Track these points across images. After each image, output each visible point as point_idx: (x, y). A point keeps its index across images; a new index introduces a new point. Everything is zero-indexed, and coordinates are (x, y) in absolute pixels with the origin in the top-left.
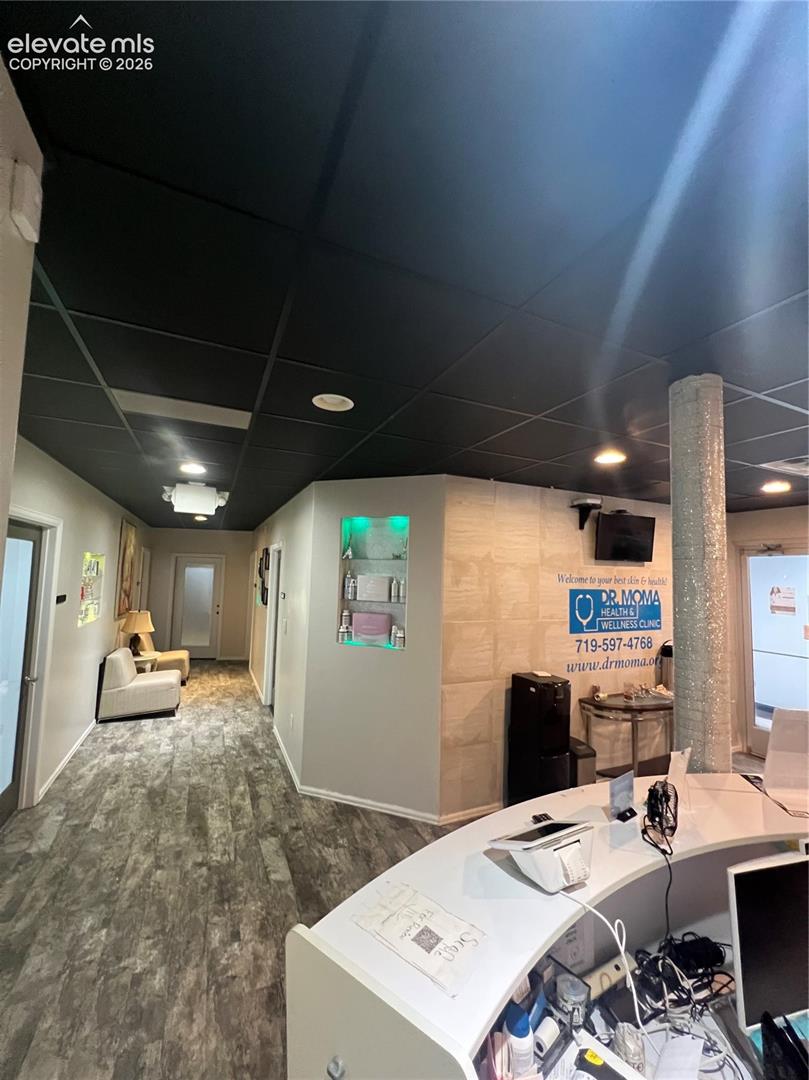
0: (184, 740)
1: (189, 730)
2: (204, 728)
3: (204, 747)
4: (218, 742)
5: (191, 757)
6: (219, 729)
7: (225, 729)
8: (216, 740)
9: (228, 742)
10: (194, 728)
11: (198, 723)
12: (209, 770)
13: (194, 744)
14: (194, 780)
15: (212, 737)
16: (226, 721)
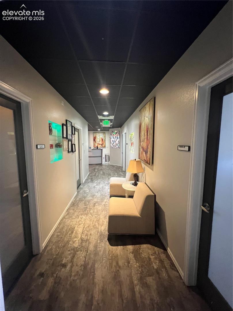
0: (106, 183)
1: (105, 185)
2: (101, 186)
3: (102, 181)
4: (98, 182)
5: (105, 179)
6: (97, 185)
7: (95, 185)
8: (99, 182)
9: (96, 181)
10: (104, 186)
11: (103, 187)
12: (101, 177)
13: (104, 182)
14: (104, 176)
15: (99, 183)
16: (94, 187)
